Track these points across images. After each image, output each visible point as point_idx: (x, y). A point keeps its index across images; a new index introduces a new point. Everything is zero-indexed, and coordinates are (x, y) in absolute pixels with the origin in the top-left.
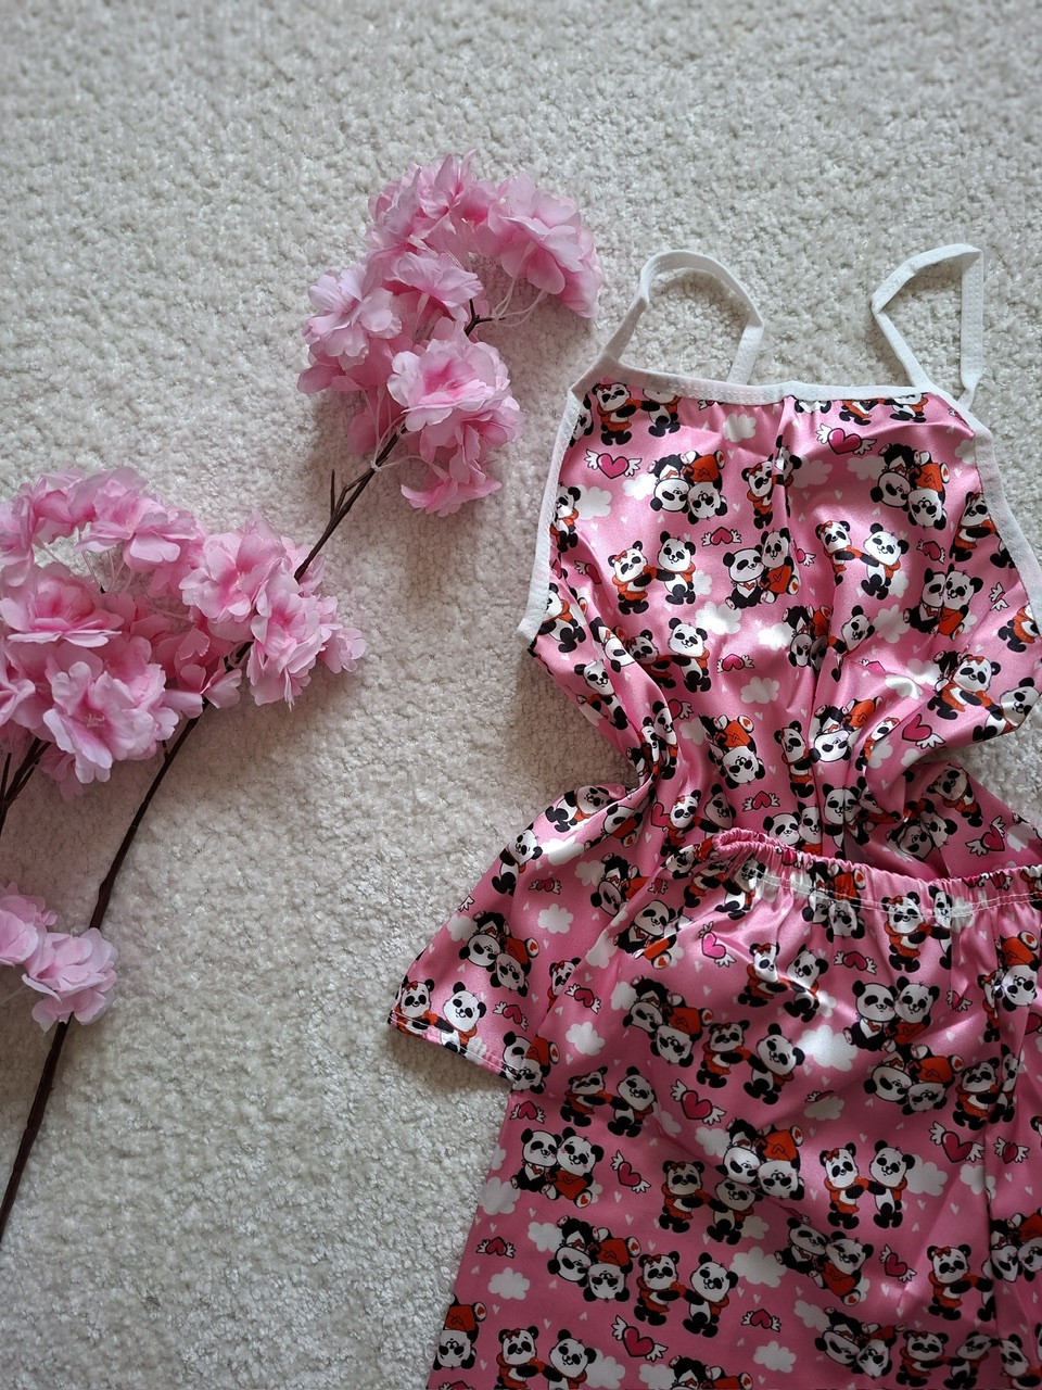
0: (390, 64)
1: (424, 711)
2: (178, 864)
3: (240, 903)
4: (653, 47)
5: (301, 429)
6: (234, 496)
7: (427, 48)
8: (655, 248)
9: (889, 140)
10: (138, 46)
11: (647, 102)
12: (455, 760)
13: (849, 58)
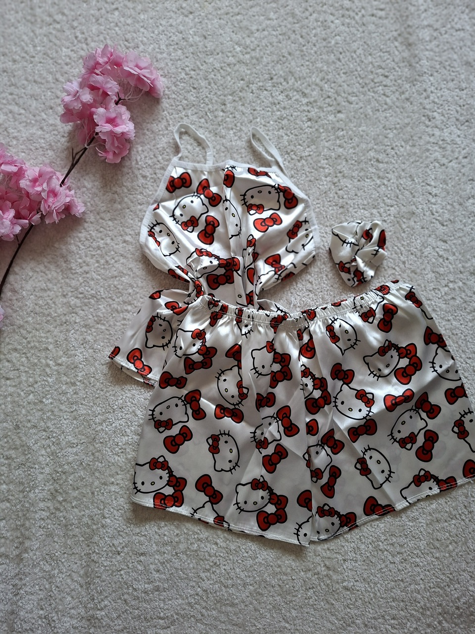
0: (91, 17)
1: (107, 230)
2: (24, 282)
3: (45, 294)
4: (178, 10)
5: (63, 136)
6: (41, 159)
7: (103, 11)
8: (180, 75)
9: (256, 38)
10: (8, 12)
11: (176, 28)
12: (117, 246)
13: (242, 12)
